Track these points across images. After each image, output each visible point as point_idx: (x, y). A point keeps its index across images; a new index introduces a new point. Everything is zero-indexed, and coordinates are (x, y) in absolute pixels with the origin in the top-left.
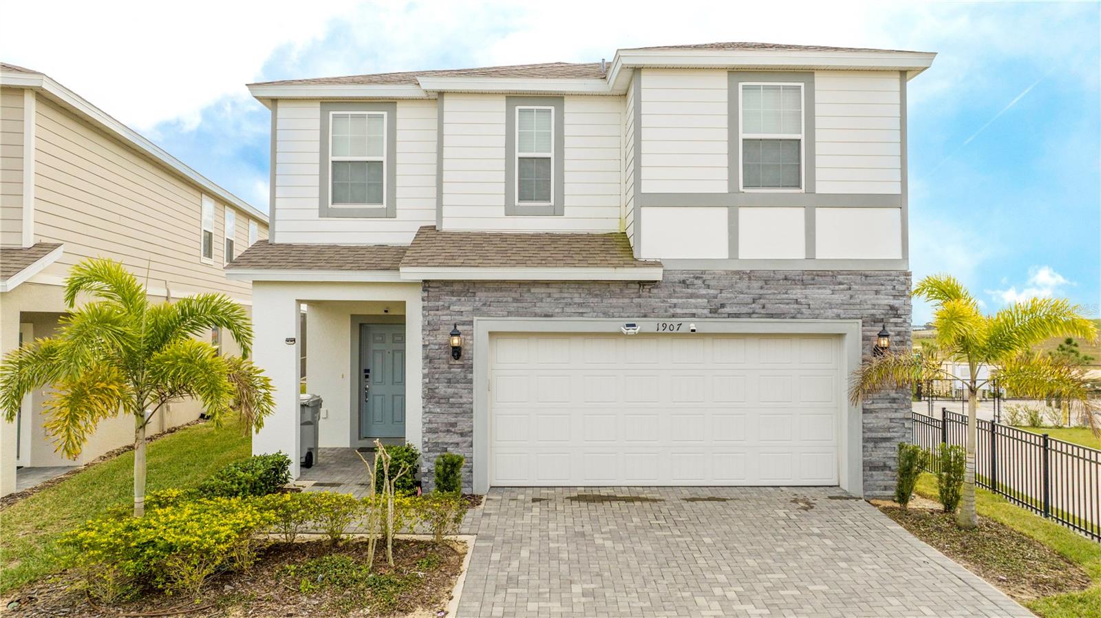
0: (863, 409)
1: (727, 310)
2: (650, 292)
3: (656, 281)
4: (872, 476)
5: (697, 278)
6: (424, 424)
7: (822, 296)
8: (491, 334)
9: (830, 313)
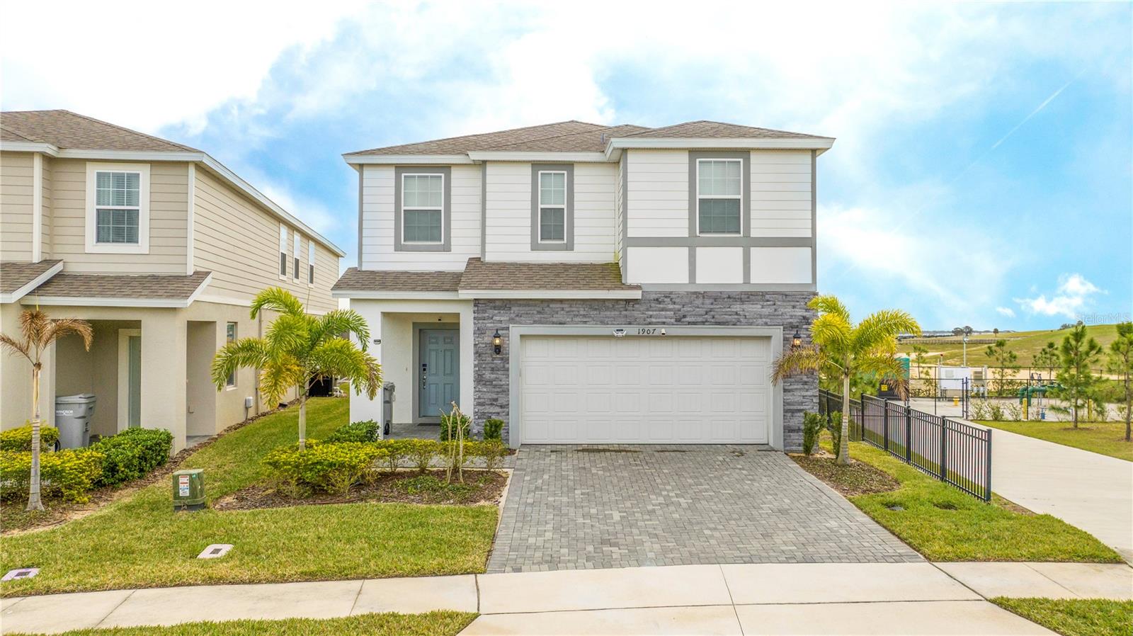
0: (784, 389)
1: (688, 319)
2: (633, 307)
3: (637, 300)
4: (790, 436)
5: (666, 297)
6: (475, 399)
7: (754, 310)
8: (522, 336)
9: (760, 321)
